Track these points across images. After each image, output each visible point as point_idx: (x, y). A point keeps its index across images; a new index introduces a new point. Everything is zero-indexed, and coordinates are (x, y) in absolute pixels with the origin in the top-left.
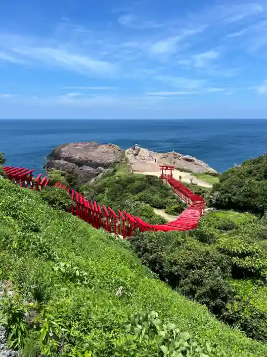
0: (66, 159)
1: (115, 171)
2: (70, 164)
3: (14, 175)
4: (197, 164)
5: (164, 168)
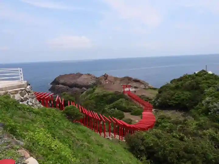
0: (63, 84)
1: (94, 90)
2: (65, 87)
3: (42, 98)
4: (141, 83)
5: (125, 86)
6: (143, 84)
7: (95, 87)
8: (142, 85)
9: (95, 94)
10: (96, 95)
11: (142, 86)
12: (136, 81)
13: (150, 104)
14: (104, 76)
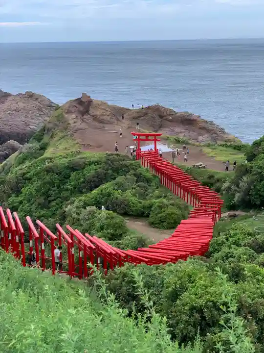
4: (203, 128)
5: (141, 138)
6: (208, 131)
7: (46, 139)
8: (202, 135)
9: (44, 160)
10: (47, 164)
11: (204, 138)
12: (188, 121)
13: (218, 195)
14: (79, 101)
